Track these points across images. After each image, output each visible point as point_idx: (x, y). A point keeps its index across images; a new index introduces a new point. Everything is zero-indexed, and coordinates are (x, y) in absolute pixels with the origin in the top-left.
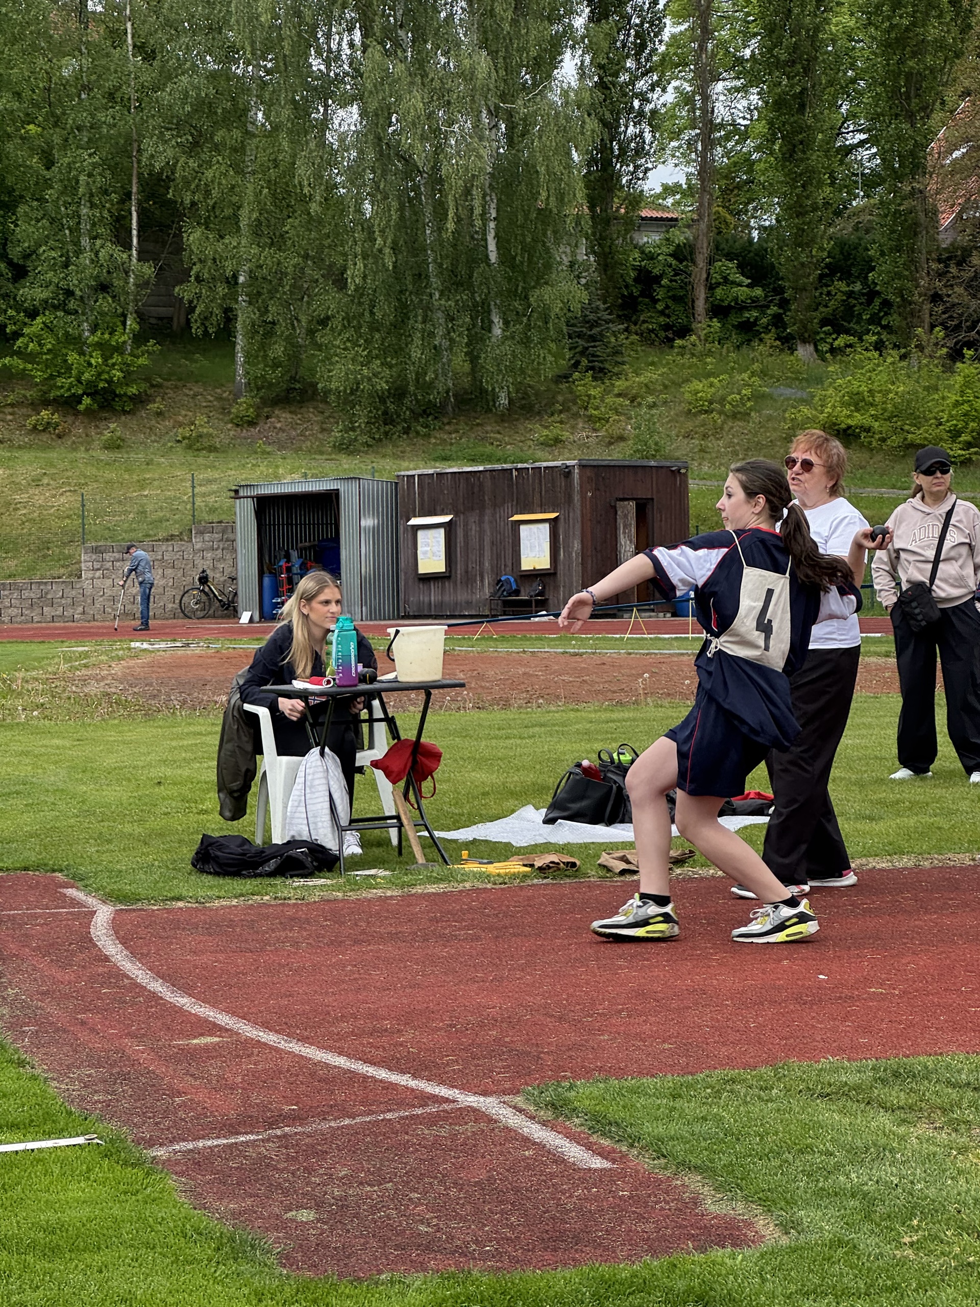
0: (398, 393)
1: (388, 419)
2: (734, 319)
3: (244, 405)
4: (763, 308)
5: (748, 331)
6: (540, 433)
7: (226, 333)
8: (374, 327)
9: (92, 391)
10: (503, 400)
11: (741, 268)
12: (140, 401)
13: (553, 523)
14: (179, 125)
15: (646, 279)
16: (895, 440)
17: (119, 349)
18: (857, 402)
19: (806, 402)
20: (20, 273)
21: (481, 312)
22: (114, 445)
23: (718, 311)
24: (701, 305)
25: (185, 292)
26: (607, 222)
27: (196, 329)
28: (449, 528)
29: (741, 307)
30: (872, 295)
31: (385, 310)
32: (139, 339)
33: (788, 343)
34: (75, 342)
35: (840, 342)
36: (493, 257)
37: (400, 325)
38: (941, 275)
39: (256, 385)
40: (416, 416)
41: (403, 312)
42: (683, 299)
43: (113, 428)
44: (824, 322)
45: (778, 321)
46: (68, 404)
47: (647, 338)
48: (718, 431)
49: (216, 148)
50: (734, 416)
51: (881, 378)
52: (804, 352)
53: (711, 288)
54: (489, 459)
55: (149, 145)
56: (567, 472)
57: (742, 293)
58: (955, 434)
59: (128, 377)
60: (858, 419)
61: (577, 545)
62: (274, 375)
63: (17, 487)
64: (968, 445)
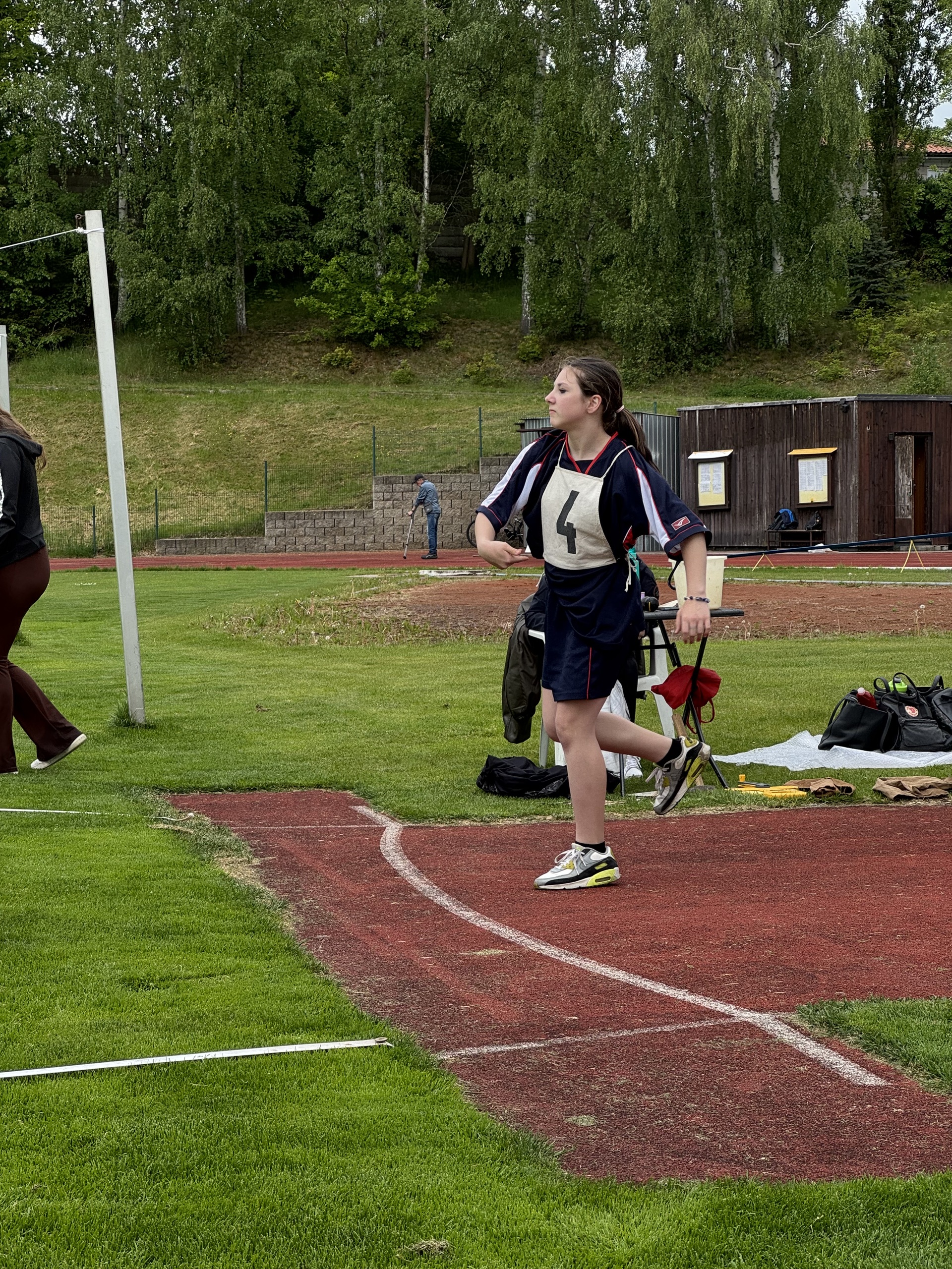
0: (681, 330)
1: (670, 355)
3: (530, 342)
6: (820, 368)
7: (513, 273)
8: (657, 265)
9: (384, 328)
10: (784, 337)
12: (429, 338)
13: (832, 457)
14: (469, 69)
17: (410, 288)
20: (317, 215)
21: (763, 248)
22: (404, 381)
25: (473, 231)
26: (892, 158)
27: (484, 268)
28: (728, 461)
31: (668, 249)
32: (429, 278)
34: (369, 281)
36: (776, 195)
37: (683, 264)
39: (542, 322)
40: (697, 353)
41: (686, 249)
43: (404, 364)
46: (361, 341)
47: (930, 274)
49: (505, 92)
54: (769, 395)
55: (441, 90)
56: (846, 408)
59: (419, 315)
61: (854, 480)
62: (558, 313)
63: (311, 421)
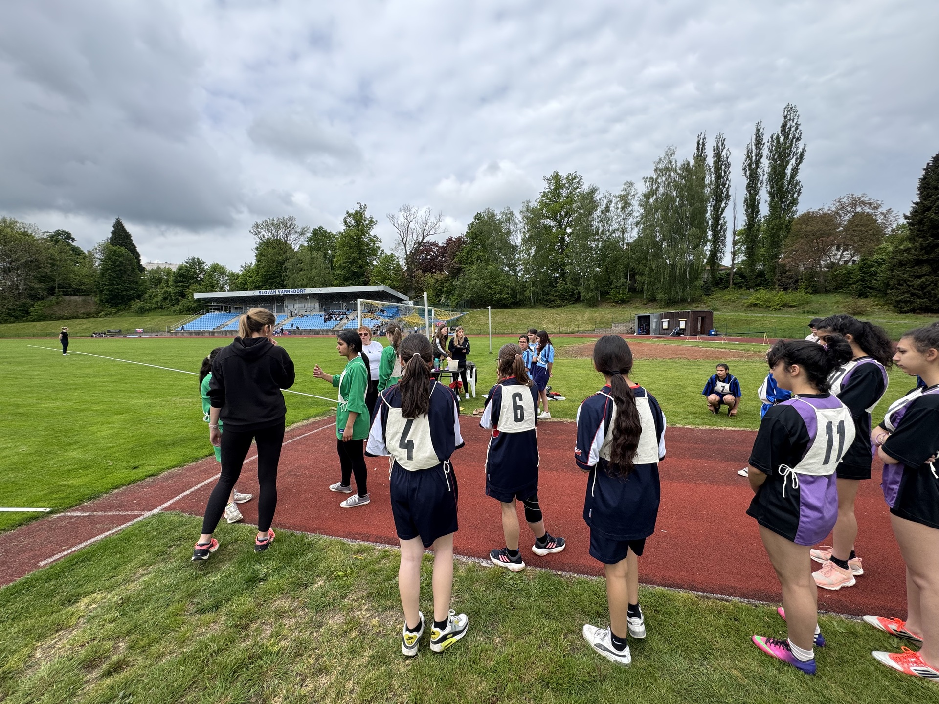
0: (669, 299)
1: (668, 303)
2: (738, 285)
3: (645, 302)
4: (744, 283)
5: (741, 287)
6: (695, 305)
7: (642, 291)
8: (666, 289)
9: (621, 300)
10: (689, 300)
11: (740, 276)
12: (628, 301)
13: (686, 321)
14: (636, 260)
15: (721, 279)
16: (765, 306)
17: (625, 294)
18: (758, 299)
19: (747, 299)
20: (611, 283)
21: (685, 287)
22: (623, 308)
23: (734, 284)
24: (731, 283)
25: (636, 285)
26: (714, 270)
27: (637, 290)
28: (668, 321)
29: (739, 283)
30: (766, 280)
31: (668, 286)
32: (629, 292)
33: (748, 289)
34: (619, 293)
35: (758, 288)
36: (688, 277)
37: (670, 289)
38: (780, 276)
39: (647, 298)
40: (673, 303)
41: (671, 286)
42: (728, 282)
43: (623, 305)
44: (755, 285)
45: (746, 285)
46: (617, 302)
47: (720, 289)
48: (729, 304)
49: (642, 264)
50: (733, 302)
51: (763, 294)
52: (751, 290)
53: (733, 280)
54: (684, 310)
55: (631, 264)
57: (739, 280)
58: (778, 304)
59: (626, 298)
60: (758, 302)
61: (689, 324)
62: (649, 297)
63: (606, 314)
64: (780, 306)
